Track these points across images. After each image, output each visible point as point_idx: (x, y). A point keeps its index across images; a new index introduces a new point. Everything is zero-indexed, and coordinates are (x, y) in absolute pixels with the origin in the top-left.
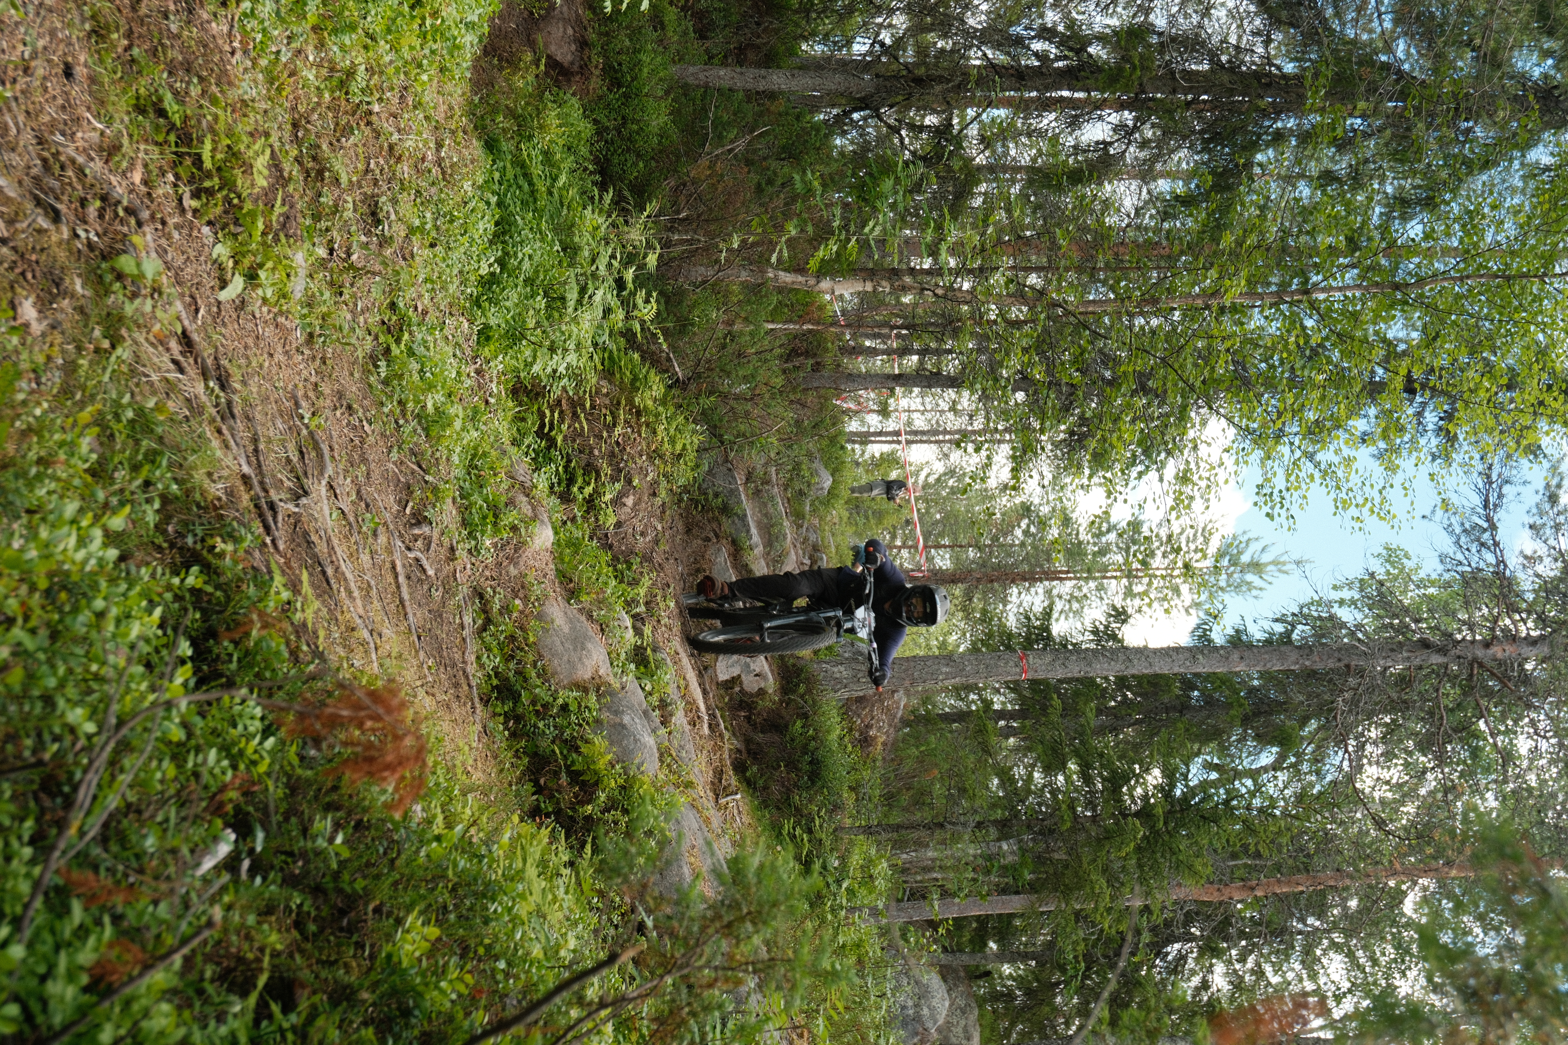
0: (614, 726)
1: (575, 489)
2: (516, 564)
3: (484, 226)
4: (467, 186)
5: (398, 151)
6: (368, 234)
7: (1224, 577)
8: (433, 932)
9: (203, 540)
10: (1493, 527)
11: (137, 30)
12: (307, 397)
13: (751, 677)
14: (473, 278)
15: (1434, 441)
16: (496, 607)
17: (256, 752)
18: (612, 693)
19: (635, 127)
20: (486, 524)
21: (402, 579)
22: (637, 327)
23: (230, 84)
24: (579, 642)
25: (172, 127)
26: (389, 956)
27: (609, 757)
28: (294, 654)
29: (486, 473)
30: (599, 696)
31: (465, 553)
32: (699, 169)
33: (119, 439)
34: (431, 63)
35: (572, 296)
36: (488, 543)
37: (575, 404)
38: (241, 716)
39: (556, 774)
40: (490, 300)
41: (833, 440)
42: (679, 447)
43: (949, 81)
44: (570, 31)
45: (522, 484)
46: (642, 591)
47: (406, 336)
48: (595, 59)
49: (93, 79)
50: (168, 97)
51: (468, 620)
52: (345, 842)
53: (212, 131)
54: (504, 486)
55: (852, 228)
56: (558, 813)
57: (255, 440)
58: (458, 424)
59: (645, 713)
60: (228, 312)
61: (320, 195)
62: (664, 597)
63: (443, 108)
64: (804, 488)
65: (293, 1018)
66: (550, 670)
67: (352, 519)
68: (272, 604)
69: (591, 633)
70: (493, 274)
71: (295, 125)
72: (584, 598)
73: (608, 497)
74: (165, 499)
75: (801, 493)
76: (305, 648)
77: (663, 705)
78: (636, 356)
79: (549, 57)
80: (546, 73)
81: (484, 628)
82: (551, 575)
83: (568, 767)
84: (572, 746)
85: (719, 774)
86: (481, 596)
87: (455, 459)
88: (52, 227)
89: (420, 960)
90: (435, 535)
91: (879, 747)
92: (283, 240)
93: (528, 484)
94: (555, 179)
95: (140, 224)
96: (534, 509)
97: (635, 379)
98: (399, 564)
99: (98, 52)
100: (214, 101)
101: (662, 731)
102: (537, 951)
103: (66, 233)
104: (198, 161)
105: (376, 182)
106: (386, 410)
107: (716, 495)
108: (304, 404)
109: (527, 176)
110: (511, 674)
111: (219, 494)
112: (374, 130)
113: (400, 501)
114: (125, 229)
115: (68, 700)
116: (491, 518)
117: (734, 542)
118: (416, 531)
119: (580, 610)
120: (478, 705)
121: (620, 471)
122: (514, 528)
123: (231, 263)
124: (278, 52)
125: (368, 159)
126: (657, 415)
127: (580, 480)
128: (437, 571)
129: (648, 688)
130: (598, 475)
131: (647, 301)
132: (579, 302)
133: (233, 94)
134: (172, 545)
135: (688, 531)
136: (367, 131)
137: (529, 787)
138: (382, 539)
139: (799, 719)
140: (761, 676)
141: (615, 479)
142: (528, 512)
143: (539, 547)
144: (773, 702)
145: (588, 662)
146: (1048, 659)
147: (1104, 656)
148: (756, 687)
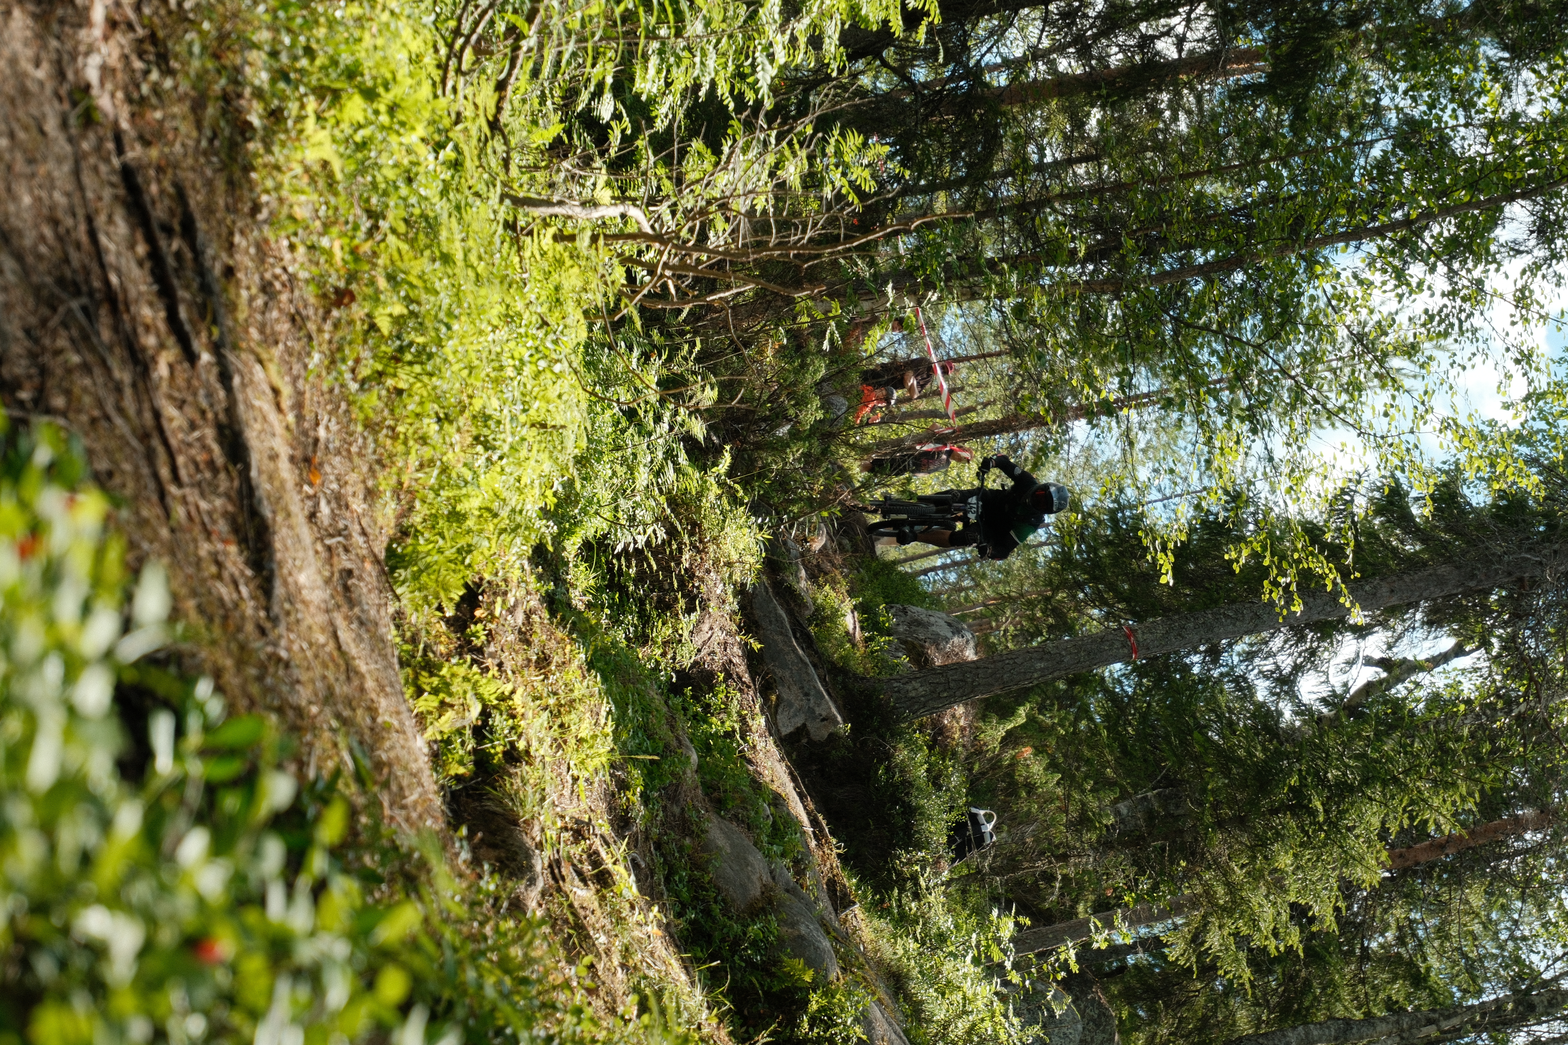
0: (794, 939)
2: (677, 802)
13: (818, 724)
20: (653, 780)
24: (741, 858)
36: (656, 795)
66: (728, 900)
69: (745, 841)
73: (686, 632)
82: (701, 794)
85: (832, 886)
96: (678, 737)
119: (731, 819)
139: (880, 762)
140: (828, 719)
141: (690, 610)
142: (674, 743)
143: (690, 776)
144: (848, 748)
145: (755, 878)
146: (1160, 631)
147: (1227, 616)
148: (825, 734)
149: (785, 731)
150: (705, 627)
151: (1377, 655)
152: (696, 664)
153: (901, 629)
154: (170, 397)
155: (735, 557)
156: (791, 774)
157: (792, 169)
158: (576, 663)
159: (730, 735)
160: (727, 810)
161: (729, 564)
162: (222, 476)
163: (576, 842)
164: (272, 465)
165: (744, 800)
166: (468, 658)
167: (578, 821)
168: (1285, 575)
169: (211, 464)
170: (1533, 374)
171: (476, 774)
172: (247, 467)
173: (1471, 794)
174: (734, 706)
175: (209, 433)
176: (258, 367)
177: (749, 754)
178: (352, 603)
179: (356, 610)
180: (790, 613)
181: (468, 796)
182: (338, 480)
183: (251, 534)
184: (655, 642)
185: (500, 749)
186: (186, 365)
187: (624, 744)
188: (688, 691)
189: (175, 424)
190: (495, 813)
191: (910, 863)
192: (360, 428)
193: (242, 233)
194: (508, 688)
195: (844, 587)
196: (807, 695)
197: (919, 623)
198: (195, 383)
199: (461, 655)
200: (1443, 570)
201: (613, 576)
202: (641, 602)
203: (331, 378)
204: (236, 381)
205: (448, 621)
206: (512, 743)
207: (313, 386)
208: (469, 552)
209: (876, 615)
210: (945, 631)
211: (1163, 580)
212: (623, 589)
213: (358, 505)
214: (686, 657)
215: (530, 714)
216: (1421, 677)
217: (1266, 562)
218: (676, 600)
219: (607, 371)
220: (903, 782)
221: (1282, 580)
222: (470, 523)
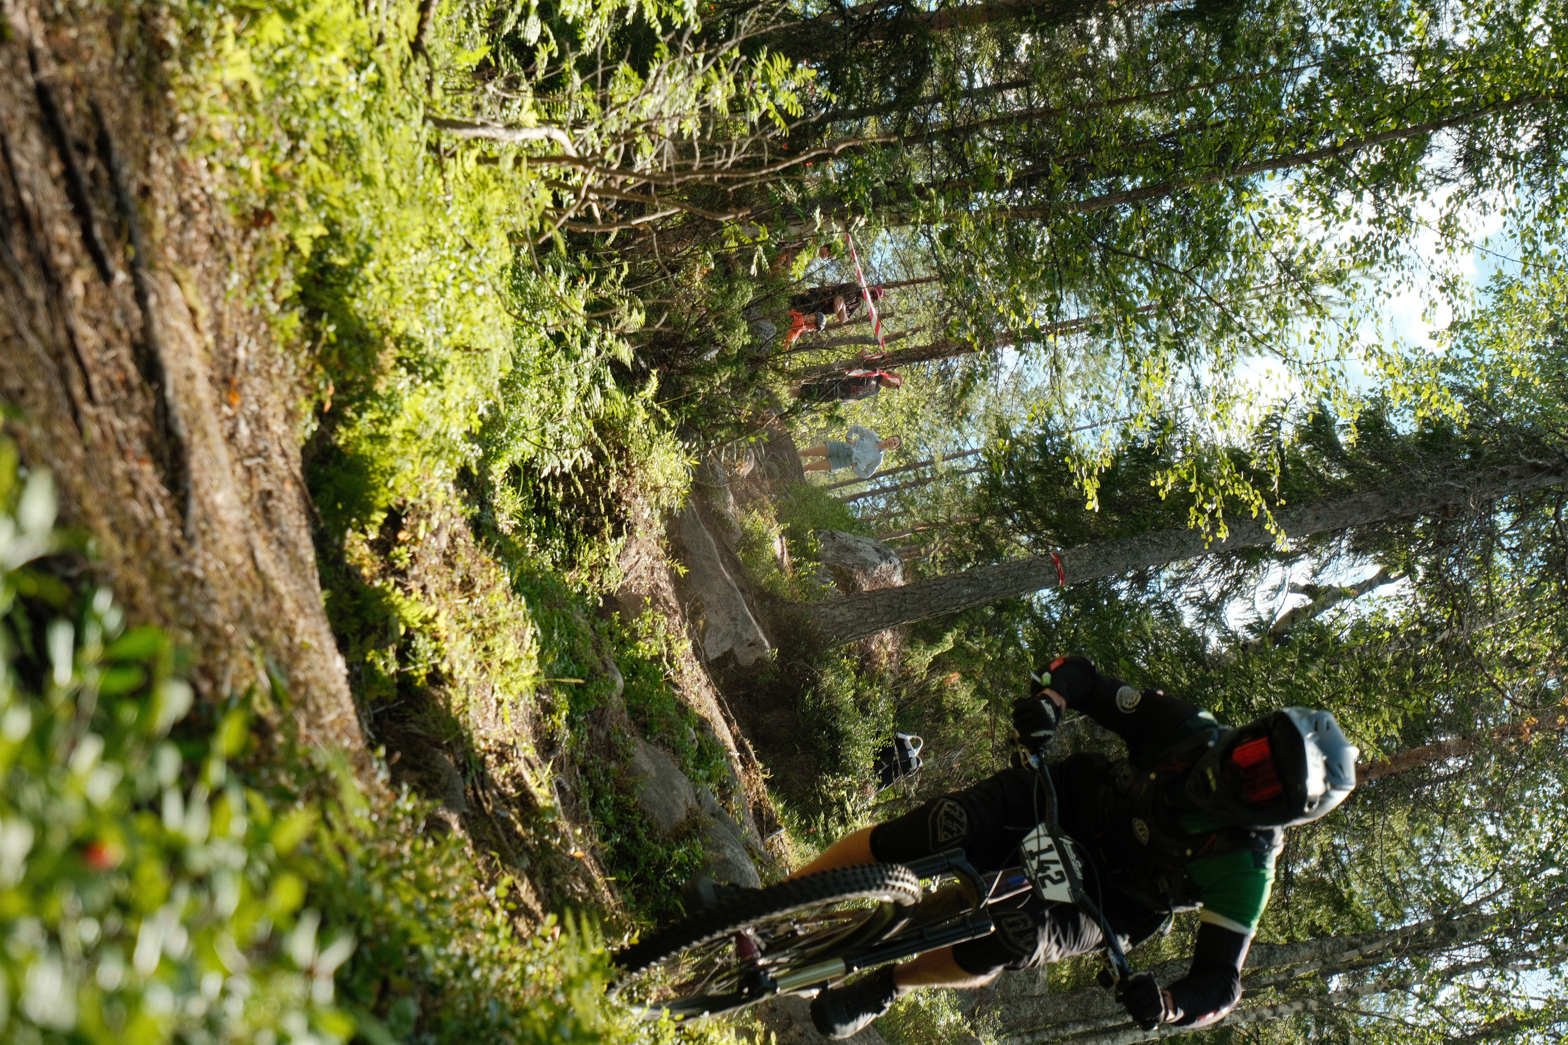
0: (719, 862)
2: (604, 727)
13: (745, 648)
20: (578, 704)
24: (667, 782)
66: (654, 824)
69: (670, 763)
72: (656, 729)
82: (627, 718)
85: (759, 810)
90: (564, 751)
96: (604, 662)
119: (656, 743)
121: (621, 524)
130: (601, 537)
139: (808, 687)
140: (755, 644)
141: (617, 534)
142: (600, 667)
143: (616, 700)
144: (775, 673)
145: (680, 802)
146: (1087, 557)
147: (1153, 543)
148: (752, 658)
149: (713, 655)
150: (632, 551)
151: (1303, 582)
152: (623, 587)
153: (829, 554)
154: (85, 317)
155: (662, 482)
156: (718, 698)
157: (719, 93)
158: (500, 587)
159: (657, 659)
160: (653, 735)
161: (656, 489)
162: (138, 395)
163: (500, 764)
164: (188, 385)
165: (670, 725)
166: (392, 580)
167: (501, 745)
168: (1211, 502)
169: (126, 383)
170: (1457, 302)
171: (399, 697)
172: (162, 386)
173: (1394, 721)
174: (661, 632)
175: (124, 352)
176: (175, 288)
177: (675, 679)
178: (271, 524)
179: (276, 531)
180: (718, 538)
181: (391, 718)
182: (258, 401)
183: (167, 454)
184: (581, 567)
185: (423, 672)
186: (102, 284)
187: (550, 667)
188: (616, 615)
189: (90, 343)
190: (418, 736)
191: (836, 788)
192: (280, 350)
193: (159, 152)
194: (431, 611)
195: (772, 512)
196: (734, 619)
197: (847, 549)
198: (111, 302)
199: (384, 578)
200: (1368, 497)
201: (540, 500)
202: (568, 526)
203: (250, 299)
204: (152, 300)
205: (372, 544)
206: (435, 666)
207: (233, 307)
208: (392, 474)
209: (804, 540)
210: (874, 557)
211: (1089, 506)
212: (550, 513)
213: (278, 427)
214: (613, 582)
215: (453, 637)
216: (1345, 604)
217: (1192, 489)
218: (603, 524)
219: (534, 295)
220: (830, 708)
221: (1208, 507)
222: (394, 445)
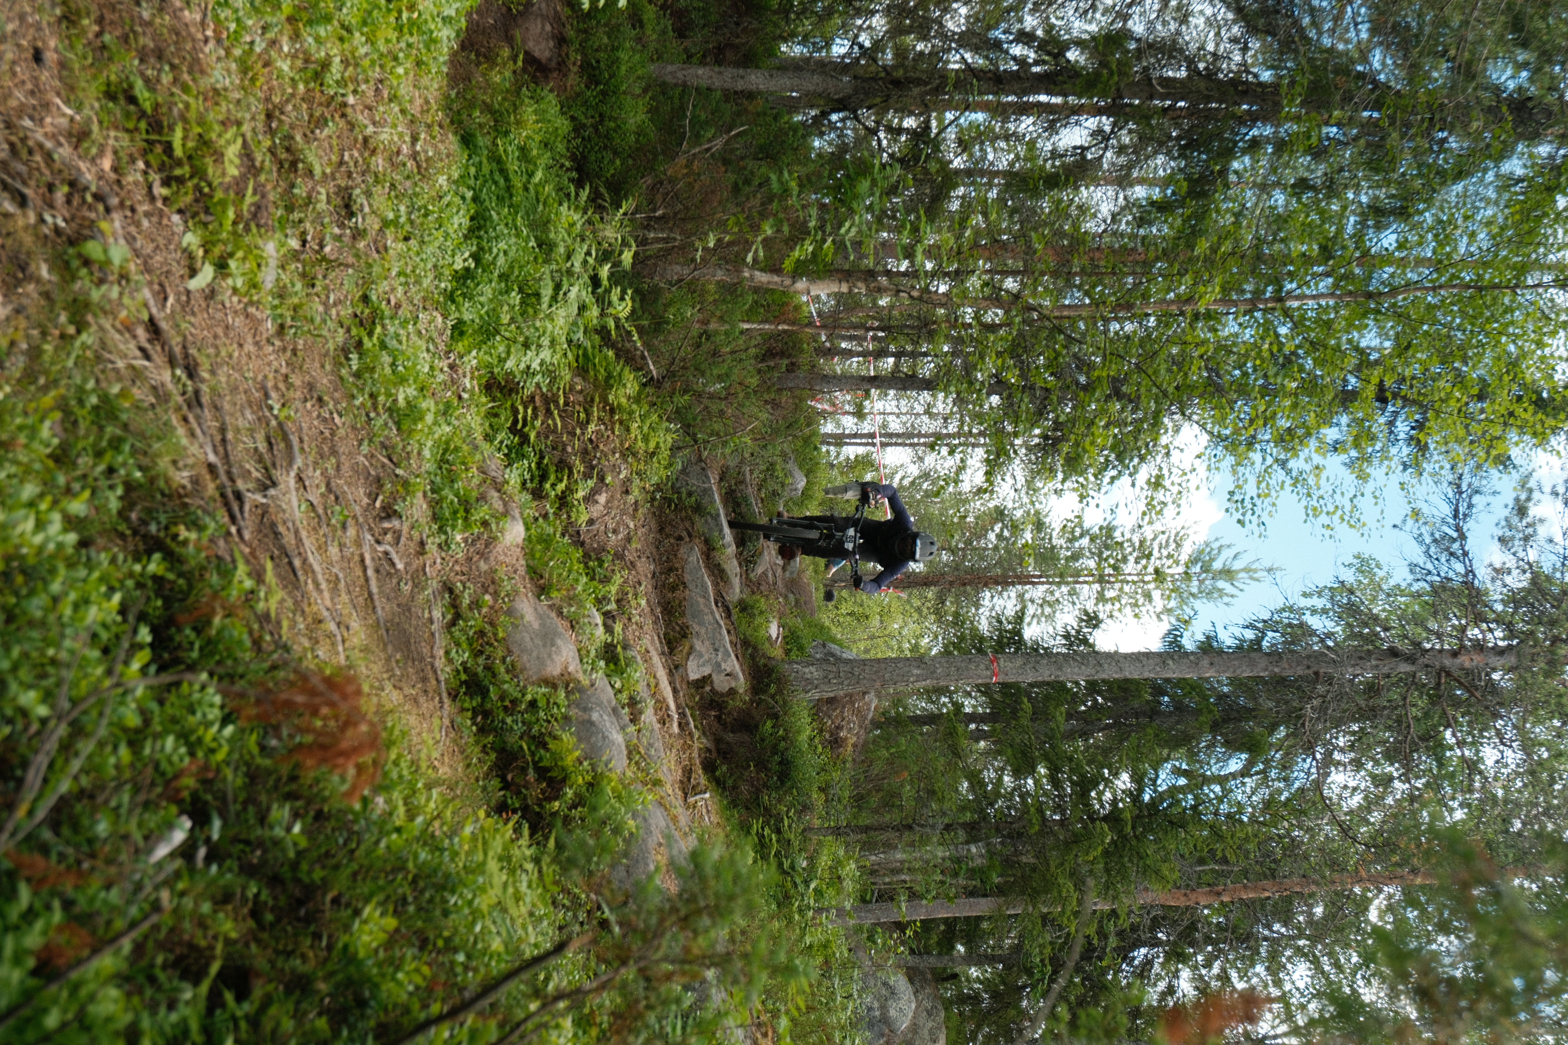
0: (583, 722)
1: (548, 486)
2: (487, 560)
3: (460, 221)
4: (442, 180)
5: (372, 143)
6: (341, 226)
7: (1195, 583)
8: (391, 923)
9: (167, 528)
10: (1463, 537)
11: (108, 16)
12: (277, 388)
13: (722, 677)
14: (447, 272)
15: (1406, 450)
16: (466, 601)
17: (215, 739)
18: (581, 690)
19: (612, 125)
20: (455, 519)
21: (370, 572)
22: (612, 324)
23: (202, 72)
24: (548, 638)
25: (143, 114)
26: (346, 947)
27: (577, 753)
28: (257, 643)
29: (458, 467)
30: (568, 693)
31: (435, 548)
32: (676, 168)
33: (83, 426)
34: (407, 57)
35: (547, 292)
36: (459, 538)
37: (549, 400)
38: (200, 702)
39: (524, 770)
40: (464, 295)
41: (807, 441)
42: (652, 445)
43: (926, 84)
44: (548, 28)
45: (494, 479)
46: (614, 589)
47: (378, 330)
48: (572, 55)
49: (63, 65)
50: (139, 84)
51: (437, 614)
52: (303, 831)
53: (184, 119)
54: (476, 481)
55: (828, 228)
56: (525, 810)
57: (223, 430)
58: (429, 418)
59: (614, 710)
60: (198, 302)
61: (293, 186)
62: (636, 595)
63: (419, 102)
64: (778, 487)
65: (247, 1007)
66: (519, 666)
67: (321, 511)
68: (235, 593)
69: (561, 629)
70: (467, 269)
71: (269, 116)
72: (555, 594)
73: (580, 494)
74: (129, 486)
75: (775, 494)
76: (268, 638)
77: (633, 702)
78: (611, 353)
79: (526, 53)
80: (524, 69)
81: (453, 623)
82: (522, 571)
83: (535, 763)
84: (540, 742)
85: (688, 772)
86: (451, 591)
87: (427, 453)
88: (19, 212)
89: (376, 951)
90: (405, 529)
91: (850, 748)
92: (254, 230)
93: (500, 480)
94: (531, 175)
95: (108, 210)
96: (505, 504)
97: (609, 376)
98: (368, 557)
99: (68, 37)
100: (185, 89)
101: (632, 729)
102: (496, 945)
103: (32, 218)
104: (168, 148)
105: (349, 175)
106: (357, 402)
107: (690, 494)
108: (273, 394)
109: (503, 171)
110: (480, 670)
111: (185, 482)
112: (349, 123)
113: (369, 495)
114: (93, 215)
115: (21, 683)
116: (461, 513)
117: (707, 541)
118: (386, 525)
119: (551, 607)
120: (446, 700)
121: (593, 468)
122: (485, 524)
123: (201, 252)
124: (252, 43)
125: (342, 151)
126: (631, 413)
127: (552, 477)
128: (407, 565)
129: (618, 685)
130: (571, 473)
131: (622, 299)
132: (554, 299)
133: (205, 83)
134: (135, 533)
135: (661, 530)
136: (342, 123)
137: (495, 783)
138: (351, 532)
139: (769, 719)
140: (731, 675)
142: (499, 507)
143: (509, 544)
144: (743, 702)
145: (559, 661)
147: (1075, 660)
148: (726, 686)
149: (694, 676)
165: (572, 597)
196: (716, 651)
220: (786, 739)
